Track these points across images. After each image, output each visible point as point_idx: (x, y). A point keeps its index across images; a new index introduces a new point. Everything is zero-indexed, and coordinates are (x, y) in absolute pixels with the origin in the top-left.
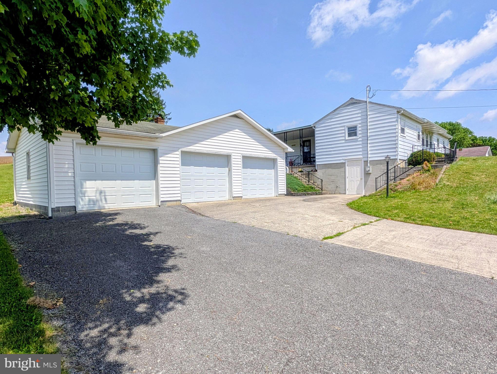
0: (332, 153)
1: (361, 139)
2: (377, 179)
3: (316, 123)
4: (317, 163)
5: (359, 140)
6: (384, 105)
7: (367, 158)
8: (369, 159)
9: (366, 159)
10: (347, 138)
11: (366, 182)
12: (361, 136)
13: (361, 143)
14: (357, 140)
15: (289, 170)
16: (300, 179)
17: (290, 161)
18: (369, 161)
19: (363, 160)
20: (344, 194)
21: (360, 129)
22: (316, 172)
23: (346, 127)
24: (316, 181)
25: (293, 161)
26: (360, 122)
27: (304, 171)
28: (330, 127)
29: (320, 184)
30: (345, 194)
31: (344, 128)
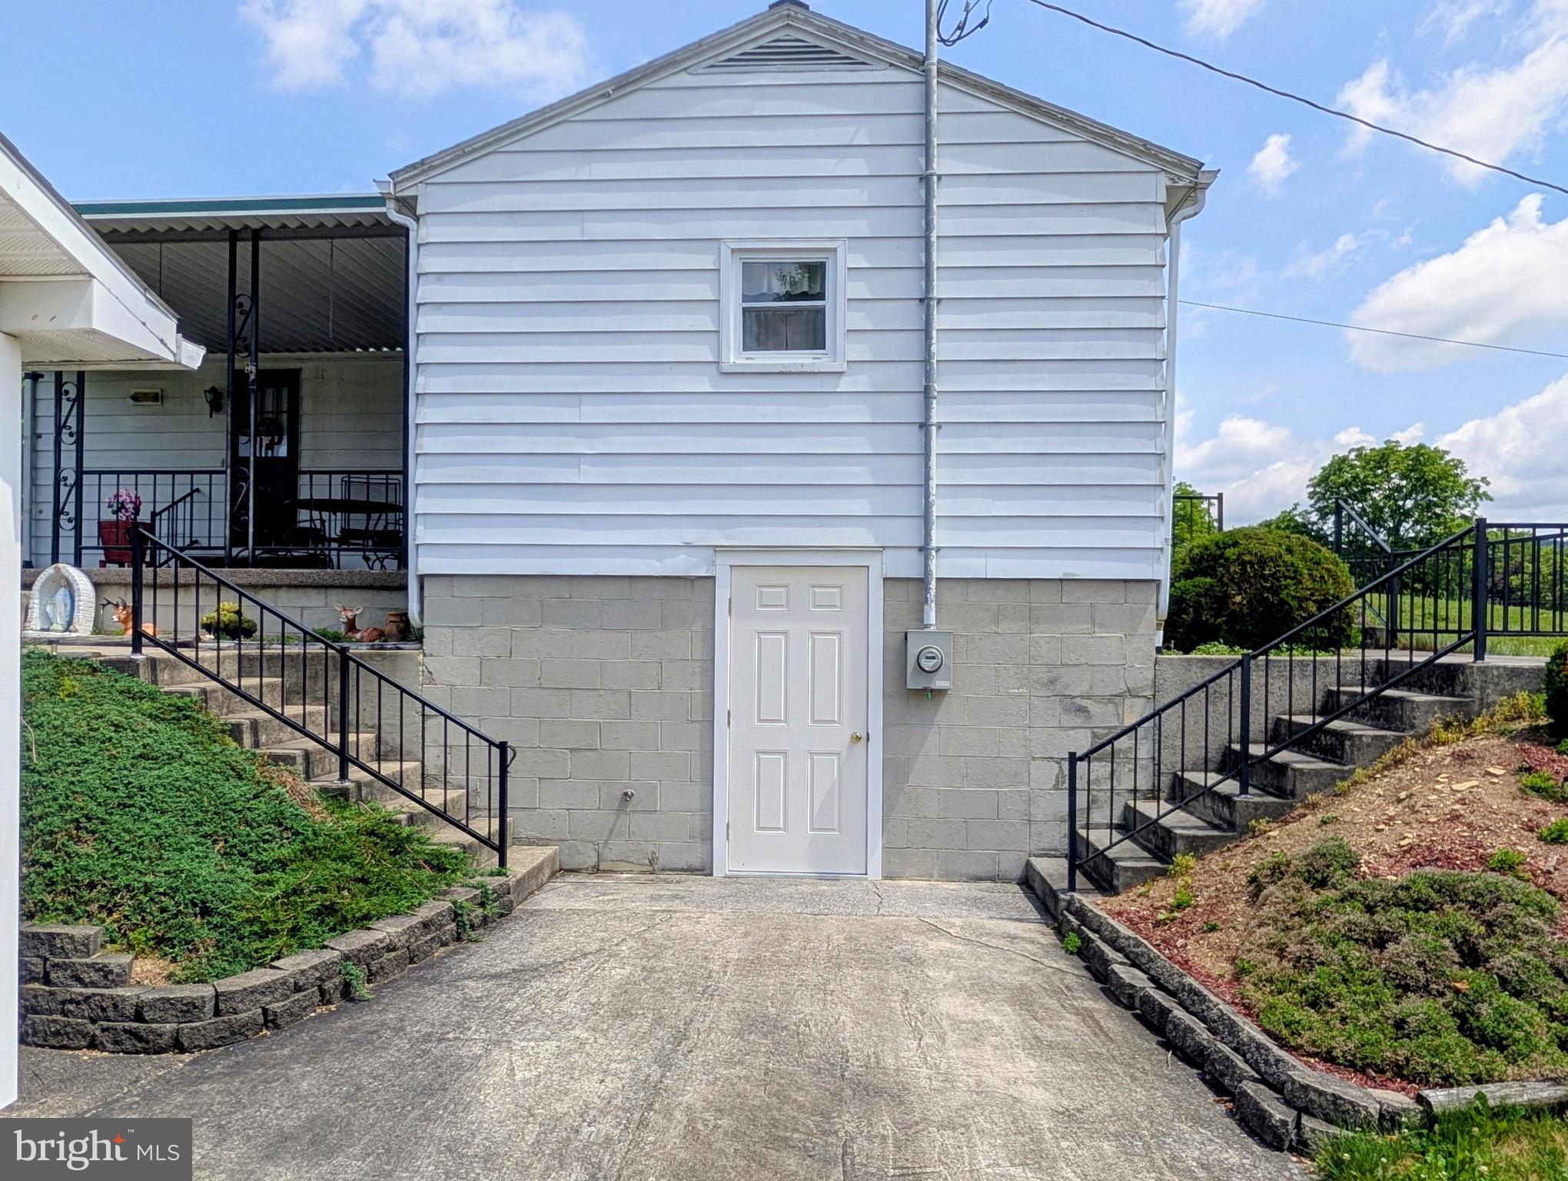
0: (590, 474)
1: (860, 381)
2: (1081, 766)
3: (422, 168)
4: (422, 563)
5: (844, 384)
6: (1067, 120)
7: (915, 556)
8: (939, 568)
9: (907, 566)
10: (735, 356)
11: (896, 771)
12: (858, 350)
13: (860, 413)
14: (828, 385)
15: (101, 605)
16: (235, 732)
17: (108, 515)
18: (933, 585)
19: (880, 567)
20: (691, 870)
21: (857, 288)
22: (409, 649)
23: (726, 253)
24: (412, 744)
25: (144, 516)
26: (861, 227)
27: (272, 626)
28: (571, 232)
29: (485, 795)
30: (705, 870)
31: (707, 262)
